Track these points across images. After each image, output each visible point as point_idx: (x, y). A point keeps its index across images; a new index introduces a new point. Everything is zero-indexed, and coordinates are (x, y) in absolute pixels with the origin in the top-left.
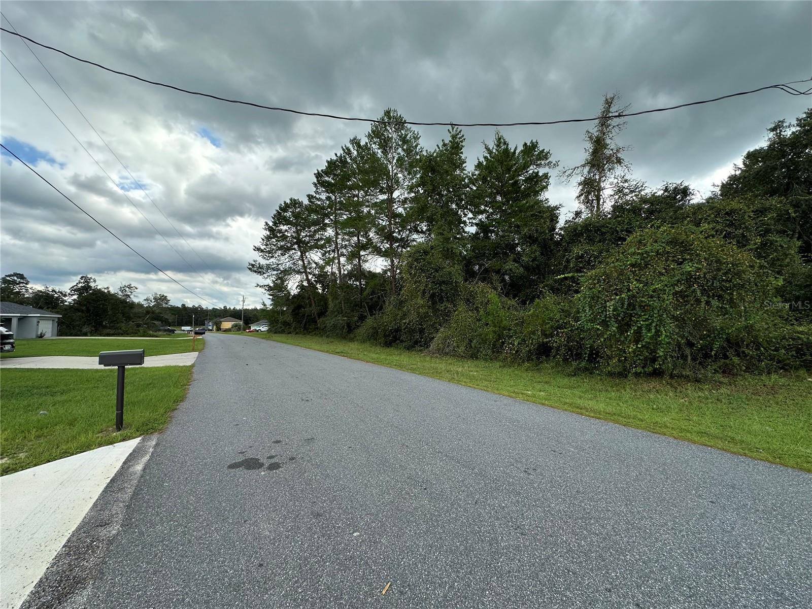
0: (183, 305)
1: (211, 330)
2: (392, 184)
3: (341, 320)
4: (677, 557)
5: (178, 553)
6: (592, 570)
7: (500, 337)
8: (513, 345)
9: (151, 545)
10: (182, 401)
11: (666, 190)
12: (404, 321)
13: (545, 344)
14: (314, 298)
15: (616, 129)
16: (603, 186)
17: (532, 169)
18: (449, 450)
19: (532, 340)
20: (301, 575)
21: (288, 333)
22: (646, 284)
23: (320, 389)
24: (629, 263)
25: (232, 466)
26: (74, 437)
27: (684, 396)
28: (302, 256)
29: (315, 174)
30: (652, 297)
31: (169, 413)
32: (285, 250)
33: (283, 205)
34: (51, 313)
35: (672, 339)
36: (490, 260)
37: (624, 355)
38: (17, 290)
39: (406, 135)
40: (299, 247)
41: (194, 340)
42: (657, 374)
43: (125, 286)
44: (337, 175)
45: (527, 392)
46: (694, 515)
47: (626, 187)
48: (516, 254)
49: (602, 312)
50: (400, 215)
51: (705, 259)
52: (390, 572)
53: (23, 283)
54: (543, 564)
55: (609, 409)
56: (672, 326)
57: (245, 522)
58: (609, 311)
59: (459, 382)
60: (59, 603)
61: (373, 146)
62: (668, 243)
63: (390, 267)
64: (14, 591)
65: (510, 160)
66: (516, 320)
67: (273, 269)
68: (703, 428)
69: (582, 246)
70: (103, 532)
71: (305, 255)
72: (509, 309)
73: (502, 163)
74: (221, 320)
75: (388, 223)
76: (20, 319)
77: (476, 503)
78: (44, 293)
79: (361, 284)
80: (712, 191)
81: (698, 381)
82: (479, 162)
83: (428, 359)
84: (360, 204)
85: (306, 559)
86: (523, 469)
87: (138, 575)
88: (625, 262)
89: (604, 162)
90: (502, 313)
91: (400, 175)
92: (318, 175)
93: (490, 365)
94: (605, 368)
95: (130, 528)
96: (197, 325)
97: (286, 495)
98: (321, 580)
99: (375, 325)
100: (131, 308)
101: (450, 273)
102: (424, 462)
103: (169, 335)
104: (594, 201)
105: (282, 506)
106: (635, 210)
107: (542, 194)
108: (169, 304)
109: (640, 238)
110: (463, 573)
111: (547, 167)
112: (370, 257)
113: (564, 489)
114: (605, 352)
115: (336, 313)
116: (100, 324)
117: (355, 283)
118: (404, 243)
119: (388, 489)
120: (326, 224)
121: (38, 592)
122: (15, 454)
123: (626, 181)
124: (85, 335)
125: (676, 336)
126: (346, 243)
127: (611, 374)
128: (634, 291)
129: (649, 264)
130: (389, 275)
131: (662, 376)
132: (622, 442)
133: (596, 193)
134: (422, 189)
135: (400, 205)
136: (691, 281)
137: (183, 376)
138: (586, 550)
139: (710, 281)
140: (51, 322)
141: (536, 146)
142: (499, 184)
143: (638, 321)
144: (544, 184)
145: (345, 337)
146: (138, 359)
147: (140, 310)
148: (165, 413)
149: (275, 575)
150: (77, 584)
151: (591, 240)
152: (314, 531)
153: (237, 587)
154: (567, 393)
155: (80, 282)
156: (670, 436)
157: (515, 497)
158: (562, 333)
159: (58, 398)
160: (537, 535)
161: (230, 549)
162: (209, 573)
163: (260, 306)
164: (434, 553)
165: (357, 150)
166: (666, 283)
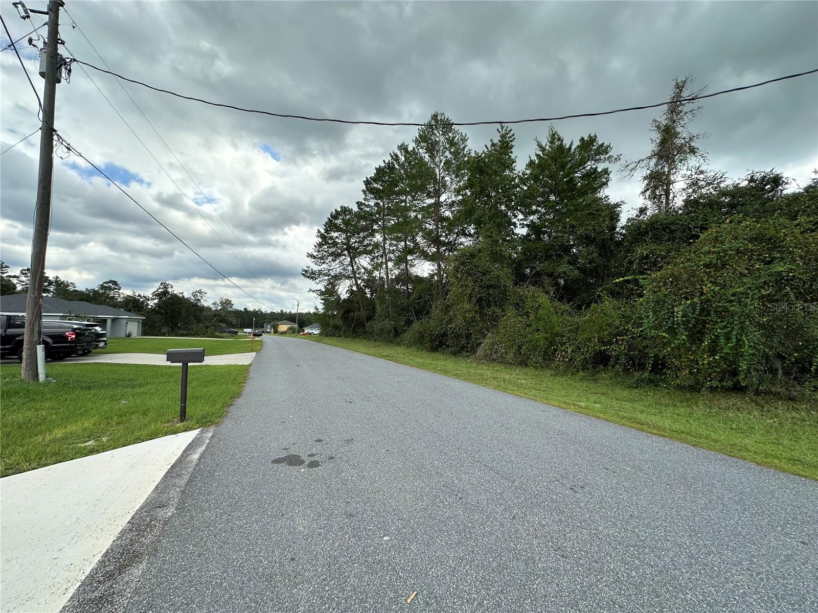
0: (245, 309)
1: (270, 333)
2: (438, 188)
3: (388, 324)
4: (752, 604)
5: (221, 539)
6: (642, 606)
7: (552, 343)
8: (567, 352)
9: (199, 529)
10: (238, 397)
11: (752, 180)
12: (450, 326)
13: (603, 352)
14: (363, 302)
15: (689, 115)
16: (673, 179)
17: (589, 165)
18: (488, 459)
19: (588, 348)
20: (329, 574)
21: (338, 337)
22: (724, 287)
23: (364, 392)
24: (702, 263)
25: (275, 461)
26: (146, 426)
27: (773, 416)
28: (351, 261)
29: (364, 182)
30: (731, 301)
31: (226, 408)
32: (336, 256)
33: (334, 213)
34: (137, 315)
35: (757, 349)
36: (543, 262)
37: (696, 366)
38: (112, 295)
39: (454, 138)
40: (349, 252)
41: (253, 342)
42: (737, 389)
43: (197, 291)
44: (385, 182)
45: (580, 403)
46: (779, 556)
47: (701, 179)
48: (571, 256)
49: (669, 318)
50: (447, 219)
51: (801, 257)
52: (417, 581)
53: (116, 289)
54: (585, 592)
55: (677, 426)
56: (756, 335)
57: (282, 516)
58: (677, 317)
59: (505, 390)
60: (119, 573)
61: (420, 150)
62: (751, 240)
63: (436, 271)
64: (86, 558)
65: (565, 157)
66: (570, 326)
67: (325, 275)
68: (796, 454)
69: (647, 245)
70: (161, 513)
71: (354, 260)
72: (562, 314)
73: (555, 160)
74: (278, 323)
75: (435, 227)
76: (113, 320)
77: (514, 518)
78: (131, 297)
79: (408, 288)
80: (813, 178)
81: (792, 399)
82: (531, 160)
83: (474, 365)
84: (408, 209)
85: (335, 558)
86: (569, 486)
87: (185, 556)
88: (697, 262)
89: (673, 152)
90: (554, 318)
91: (447, 178)
92: (367, 183)
93: (541, 373)
94: (673, 380)
95: (183, 511)
96: (257, 327)
97: (322, 493)
98: (348, 580)
99: (421, 330)
100: (202, 311)
101: (499, 276)
102: (462, 471)
103: (233, 336)
104: (663, 196)
105: (318, 503)
106: (712, 204)
107: (602, 191)
108: (233, 307)
109: (717, 234)
110: (493, 591)
111: (607, 162)
112: (416, 262)
113: (615, 512)
114: (672, 362)
115: (383, 317)
116: (176, 326)
117: (402, 287)
118: (451, 246)
119: (422, 495)
120: (375, 229)
121: (103, 561)
122: (99, 437)
123: (702, 172)
124: (164, 335)
125: (762, 347)
126: (394, 248)
127: (680, 388)
128: (709, 295)
129: (727, 264)
130: (436, 279)
131: (745, 392)
132: (689, 464)
133: (665, 188)
134: (470, 191)
135: (447, 208)
136: (782, 283)
137: (240, 375)
138: (636, 582)
139: (807, 284)
140: (137, 323)
141: (595, 140)
142: (552, 183)
143: (713, 329)
144: (604, 180)
145: (392, 342)
146: (200, 357)
147: (209, 313)
148: (222, 407)
149: (305, 570)
150: (135, 558)
151: (657, 239)
152: (346, 531)
153: (270, 578)
154: (626, 406)
155: (160, 288)
156: (751, 461)
157: (558, 515)
158: (623, 340)
159: (137, 390)
160: (580, 559)
161: (266, 540)
162: (246, 561)
163: (312, 311)
164: (464, 566)
165: (404, 156)
166: (749, 285)
